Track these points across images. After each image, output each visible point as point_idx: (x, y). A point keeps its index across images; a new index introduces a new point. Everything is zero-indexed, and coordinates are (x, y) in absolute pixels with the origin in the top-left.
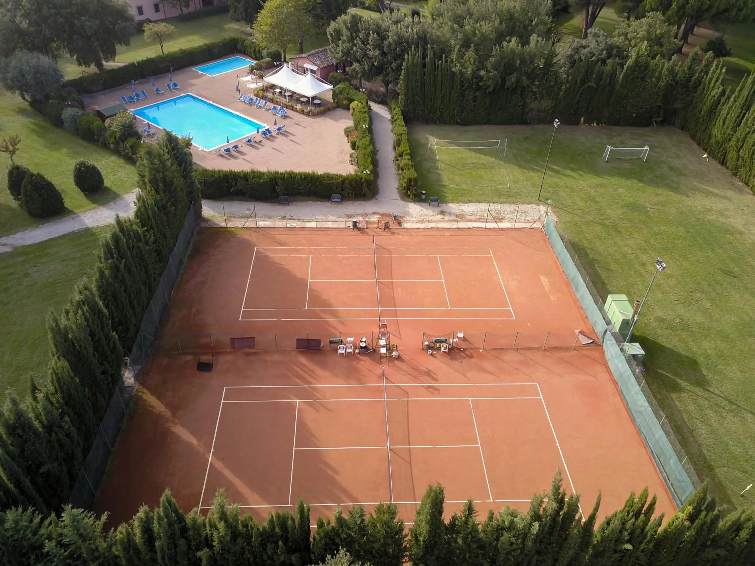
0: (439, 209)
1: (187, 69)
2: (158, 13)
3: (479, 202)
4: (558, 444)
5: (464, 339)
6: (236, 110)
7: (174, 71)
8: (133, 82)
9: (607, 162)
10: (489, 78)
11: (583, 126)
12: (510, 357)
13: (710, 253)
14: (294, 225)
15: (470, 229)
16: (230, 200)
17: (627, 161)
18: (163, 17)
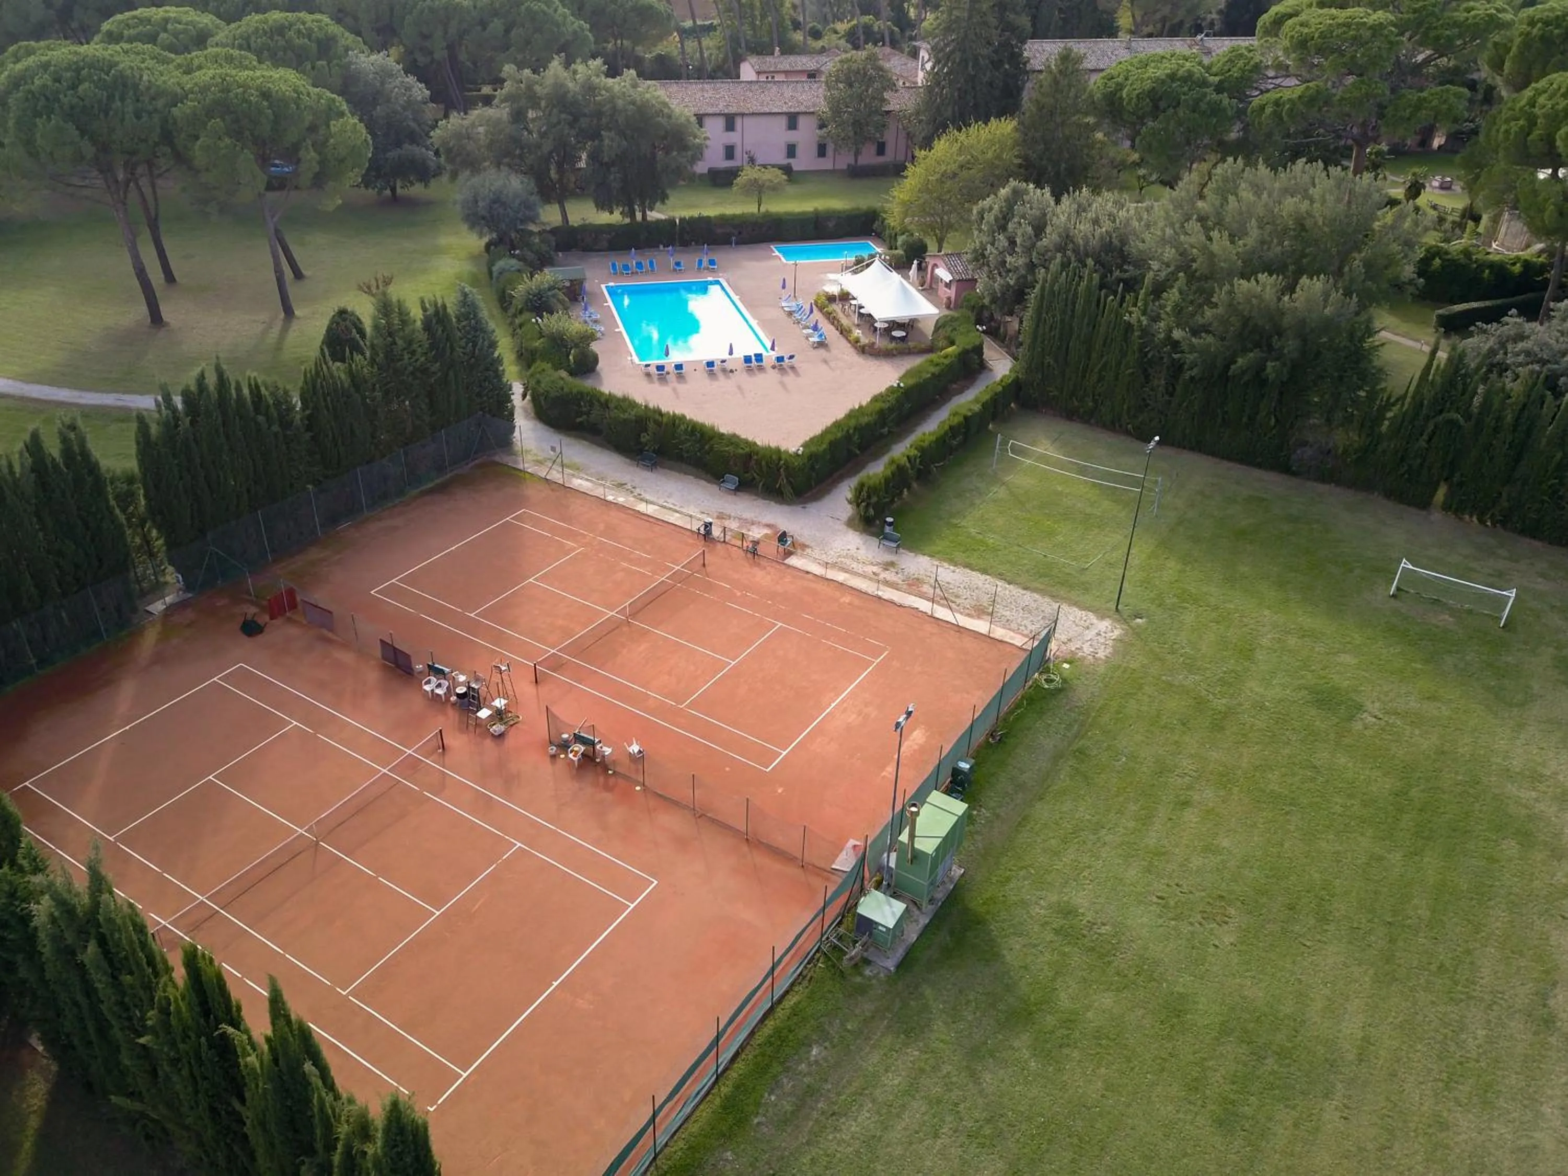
0: (889, 557)
1: (763, 245)
2: (821, 159)
3: (984, 571)
4: (555, 984)
5: (639, 759)
6: (754, 317)
7: (737, 243)
8: (661, 247)
9: (1393, 596)
10: (1193, 348)
11: (1437, 516)
12: (671, 821)
13: (1398, 856)
14: (621, 500)
15: (900, 606)
16: (577, 437)
17: (1452, 611)
18: (829, 166)
